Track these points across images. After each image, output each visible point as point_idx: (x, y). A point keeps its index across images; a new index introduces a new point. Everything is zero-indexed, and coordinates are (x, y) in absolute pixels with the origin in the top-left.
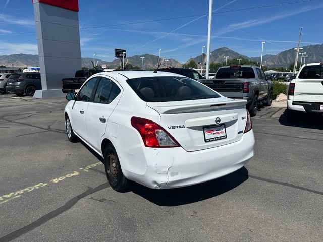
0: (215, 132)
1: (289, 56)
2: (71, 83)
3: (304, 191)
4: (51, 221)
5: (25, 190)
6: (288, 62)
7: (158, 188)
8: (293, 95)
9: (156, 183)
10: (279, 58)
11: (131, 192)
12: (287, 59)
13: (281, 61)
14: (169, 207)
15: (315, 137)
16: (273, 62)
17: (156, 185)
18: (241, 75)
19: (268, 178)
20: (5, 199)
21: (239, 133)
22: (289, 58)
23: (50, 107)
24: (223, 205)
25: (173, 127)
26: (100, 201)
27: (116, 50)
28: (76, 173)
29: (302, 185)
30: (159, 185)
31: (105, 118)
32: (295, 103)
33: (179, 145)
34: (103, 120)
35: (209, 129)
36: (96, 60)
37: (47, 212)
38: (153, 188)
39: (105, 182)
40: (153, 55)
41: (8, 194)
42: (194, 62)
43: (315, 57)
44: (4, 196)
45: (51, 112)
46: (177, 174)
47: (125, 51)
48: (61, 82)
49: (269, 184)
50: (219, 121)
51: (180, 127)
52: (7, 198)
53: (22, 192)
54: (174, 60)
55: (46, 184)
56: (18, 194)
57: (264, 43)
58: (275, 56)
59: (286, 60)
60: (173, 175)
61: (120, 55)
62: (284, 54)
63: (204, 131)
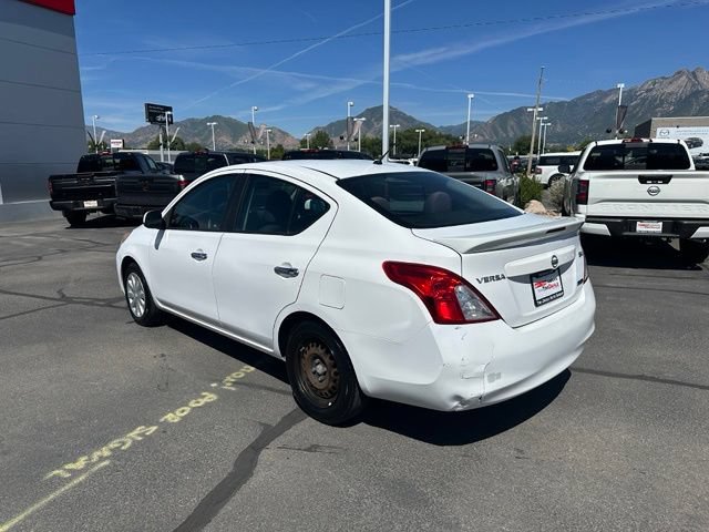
0: (547, 284)
1: (512, 123)
2: (73, 185)
3: (683, 387)
4: (228, 507)
5: (112, 446)
6: (511, 134)
7: (460, 409)
8: (586, 203)
9: (458, 398)
10: (493, 127)
11: (362, 425)
12: (509, 128)
13: (497, 134)
14: (464, 447)
15: (635, 283)
16: (482, 135)
17: (456, 403)
18: (468, 165)
19: (607, 370)
20: (75, 473)
21: (579, 283)
22: (512, 128)
23: (28, 245)
24: (561, 431)
25: (486, 280)
26: (309, 450)
27: (148, 106)
28: (210, 397)
29: (670, 376)
30: (467, 402)
31: (294, 267)
32: (590, 219)
33: (498, 317)
34: (290, 272)
35: (539, 280)
36: (99, 130)
37: (204, 491)
38: (447, 409)
39: (290, 410)
40: (230, 119)
41: (75, 461)
42: (326, 136)
43: (559, 126)
44: (67, 467)
45: (40, 258)
46: (499, 376)
47: (170, 109)
48: (47, 184)
49: (616, 381)
50: (556, 262)
51: (498, 278)
52: (80, 472)
53: (105, 452)
54: (280, 131)
55: (155, 428)
56: (101, 459)
57: (472, 96)
58: (486, 124)
59: (506, 131)
60: (492, 377)
61: (159, 118)
62: (502, 119)
63: (532, 283)
